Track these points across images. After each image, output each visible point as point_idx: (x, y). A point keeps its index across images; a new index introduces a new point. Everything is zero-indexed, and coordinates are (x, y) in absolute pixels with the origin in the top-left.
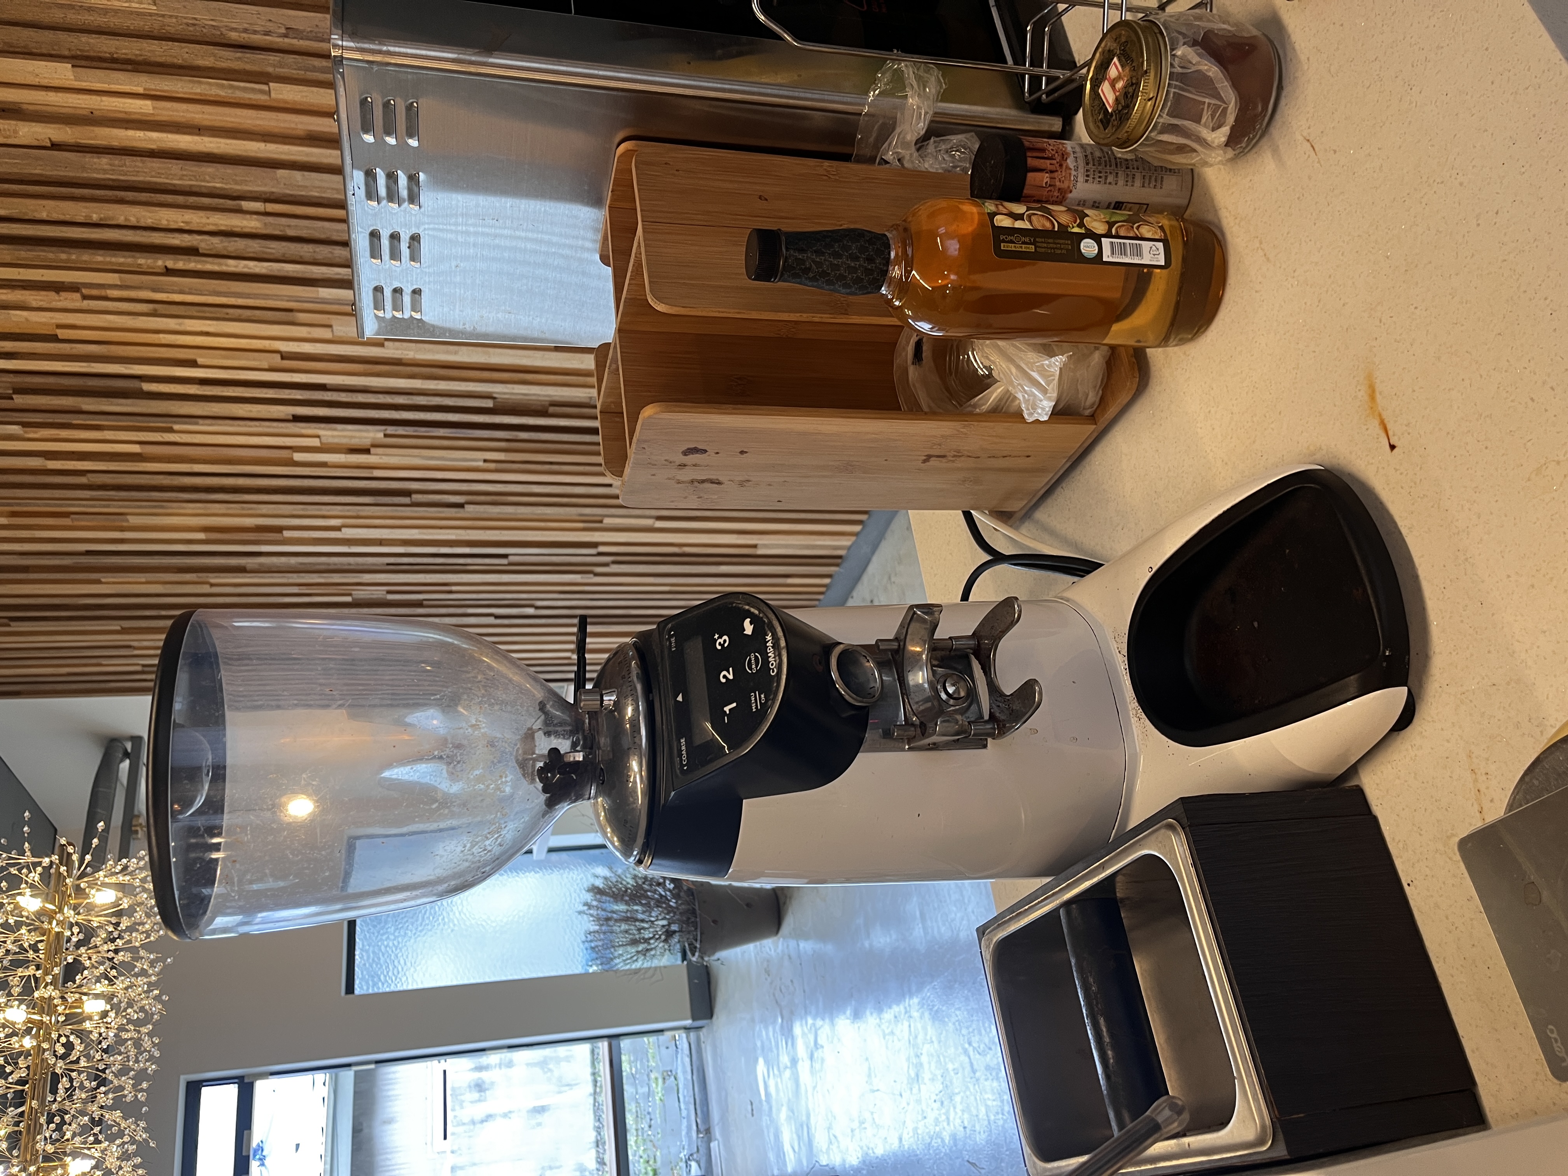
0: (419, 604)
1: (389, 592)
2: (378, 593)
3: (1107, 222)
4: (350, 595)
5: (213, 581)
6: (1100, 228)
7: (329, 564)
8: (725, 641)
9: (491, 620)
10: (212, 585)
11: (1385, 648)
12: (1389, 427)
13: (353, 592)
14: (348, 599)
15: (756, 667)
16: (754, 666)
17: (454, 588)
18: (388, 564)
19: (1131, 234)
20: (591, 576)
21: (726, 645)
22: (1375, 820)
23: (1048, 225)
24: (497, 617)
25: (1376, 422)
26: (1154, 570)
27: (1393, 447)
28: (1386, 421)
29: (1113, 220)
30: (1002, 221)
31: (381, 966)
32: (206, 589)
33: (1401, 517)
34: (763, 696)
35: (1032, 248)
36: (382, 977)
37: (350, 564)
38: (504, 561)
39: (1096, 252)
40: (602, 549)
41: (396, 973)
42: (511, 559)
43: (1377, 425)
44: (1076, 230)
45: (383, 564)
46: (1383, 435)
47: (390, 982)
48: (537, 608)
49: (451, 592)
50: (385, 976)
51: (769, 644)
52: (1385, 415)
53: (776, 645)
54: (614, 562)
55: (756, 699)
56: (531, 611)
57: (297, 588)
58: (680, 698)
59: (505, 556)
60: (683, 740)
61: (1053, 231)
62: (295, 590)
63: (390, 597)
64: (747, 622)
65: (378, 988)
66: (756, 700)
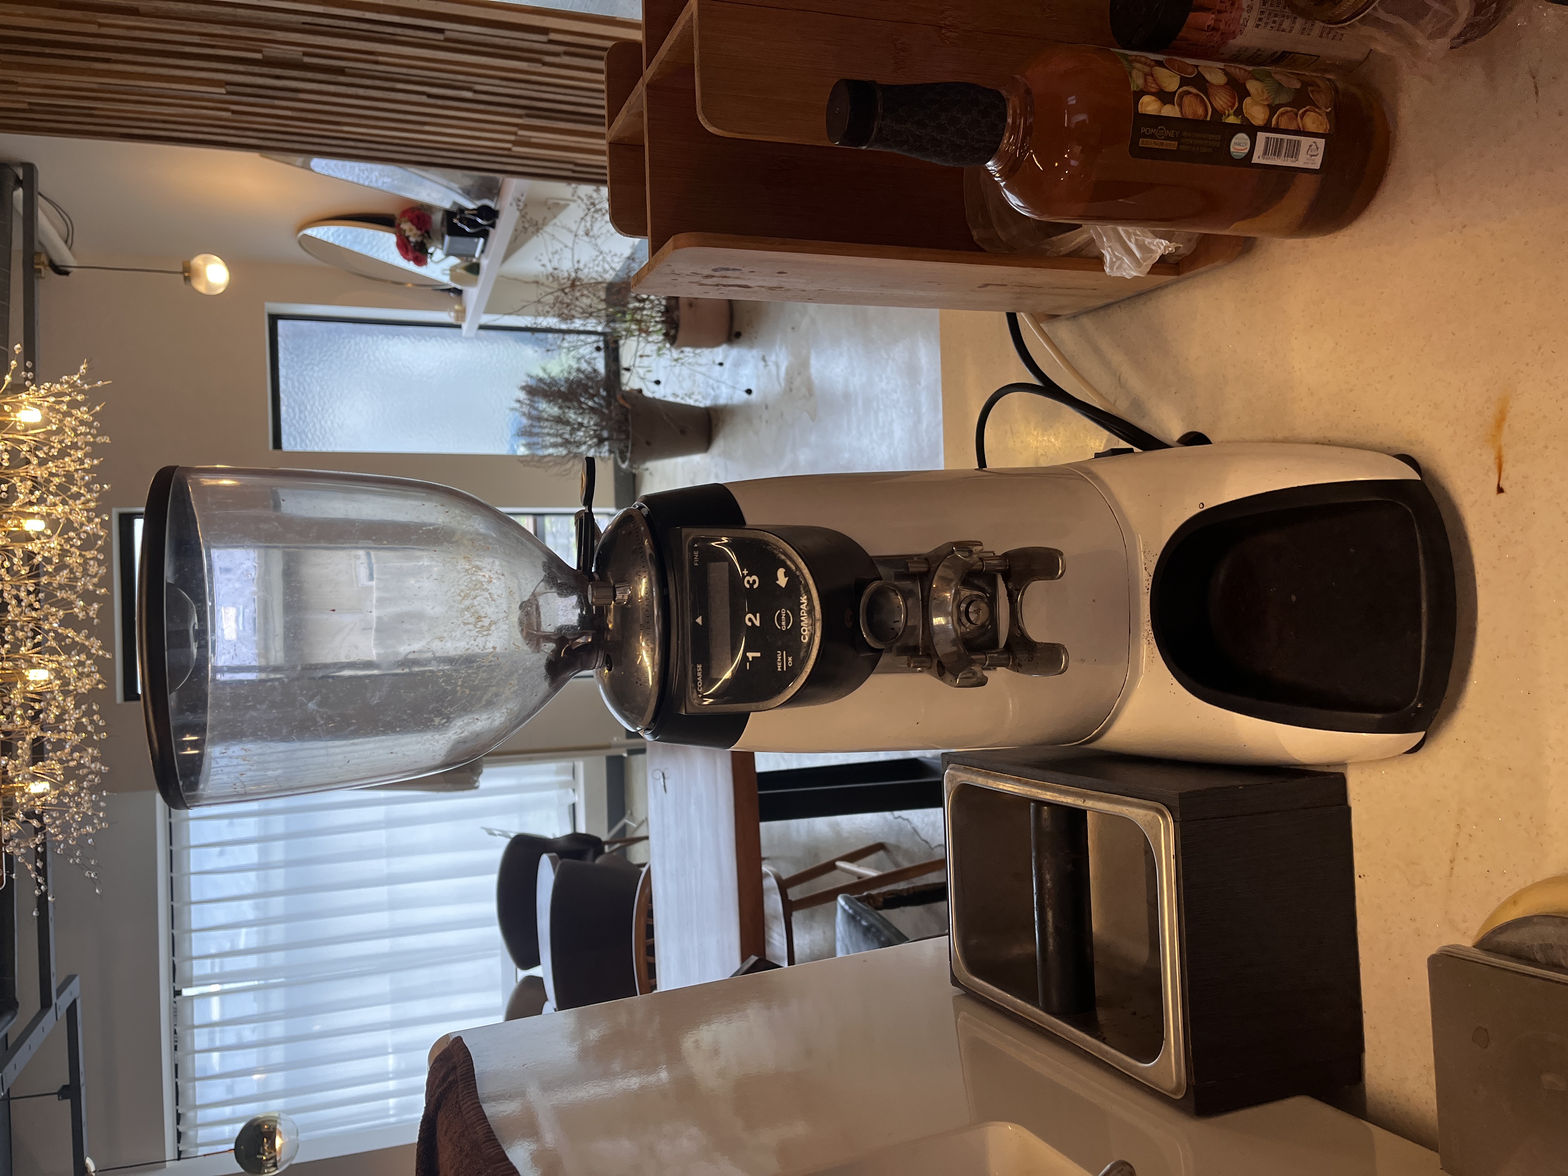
0: (341, 71)
1: (305, 54)
2: (294, 53)
3: (1269, 106)
4: (260, 51)
5: (101, 21)
6: (1257, 114)
7: (235, 16)
8: (754, 581)
9: (424, 99)
10: (101, 25)
11: (1419, 701)
12: (1504, 466)
13: (264, 49)
14: (259, 56)
15: (787, 626)
16: (783, 623)
17: (381, 59)
18: (304, 23)
19: (1293, 127)
20: (540, 65)
21: (755, 586)
22: (1349, 810)
23: (1200, 111)
24: (430, 96)
25: (1493, 454)
26: (1205, 508)
27: (1500, 490)
28: (1504, 459)
29: (1277, 102)
30: (1148, 104)
31: (308, 425)
32: (93, 29)
33: (1481, 564)
34: (790, 659)
35: (1173, 145)
36: (309, 435)
37: (260, 18)
38: (440, 37)
39: (1247, 151)
40: (553, 36)
41: (323, 432)
42: (448, 34)
43: (1493, 457)
44: (1232, 120)
45: (298, 23)
46: (1496, 471)
47: (317, 440)
48: (476, 92)
49: (377, 63)
50: (313, 435)
51: (803, 607)
52: (1505, 451)
53: (811, 611)
54: (567, 53)
55: (782, 659)
56: (468, 95)
57: (198, 37)
58: (699, 620)
59: (441, 31)
60: (699, 666)
61: (1204, 122)
62: (196, 39)
63: (307, 60)
64: (781, 572)
65: (307, 446)
66: (784, 660)
